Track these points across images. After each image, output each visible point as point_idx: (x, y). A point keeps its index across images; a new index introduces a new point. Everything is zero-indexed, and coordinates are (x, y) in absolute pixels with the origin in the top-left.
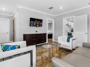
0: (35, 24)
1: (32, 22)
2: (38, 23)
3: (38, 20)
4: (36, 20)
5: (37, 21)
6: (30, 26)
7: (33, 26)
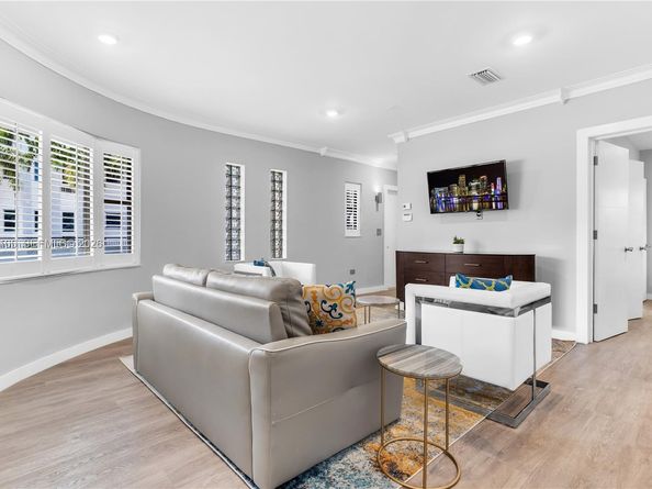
0: (455, 200)
1: (440, 192)
2: (475, 193)
3: (472, 172)
4: (462, 178)
5: (468, 180)
6: (434, 211)
7: (450, 210)
